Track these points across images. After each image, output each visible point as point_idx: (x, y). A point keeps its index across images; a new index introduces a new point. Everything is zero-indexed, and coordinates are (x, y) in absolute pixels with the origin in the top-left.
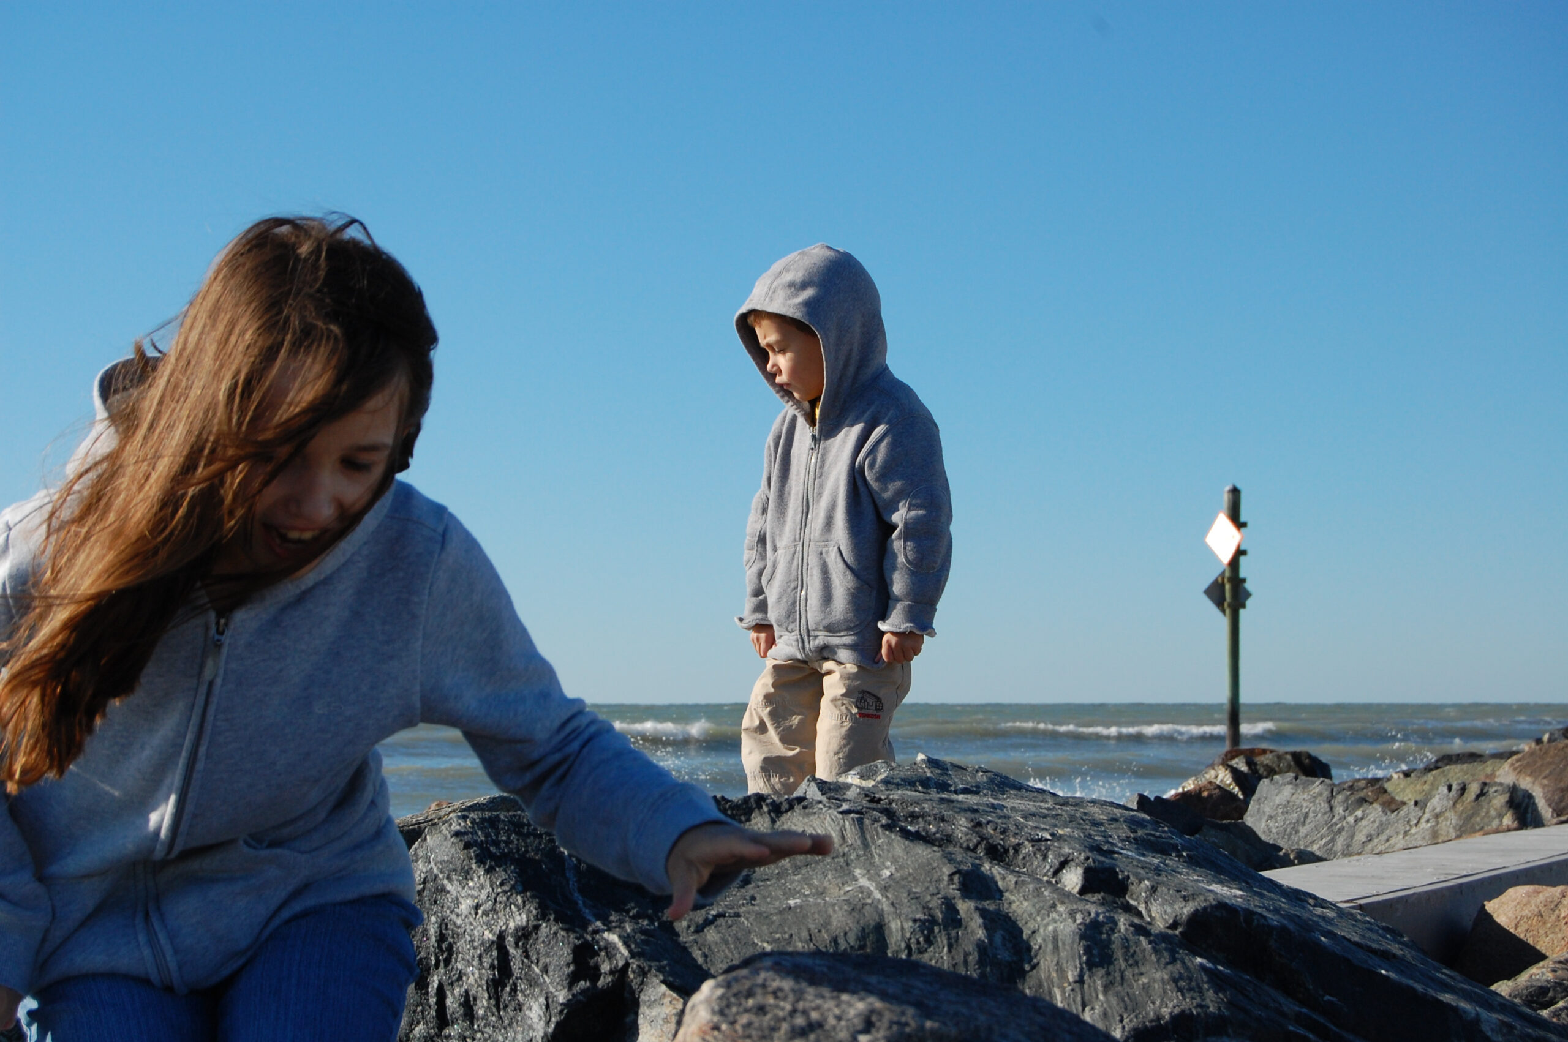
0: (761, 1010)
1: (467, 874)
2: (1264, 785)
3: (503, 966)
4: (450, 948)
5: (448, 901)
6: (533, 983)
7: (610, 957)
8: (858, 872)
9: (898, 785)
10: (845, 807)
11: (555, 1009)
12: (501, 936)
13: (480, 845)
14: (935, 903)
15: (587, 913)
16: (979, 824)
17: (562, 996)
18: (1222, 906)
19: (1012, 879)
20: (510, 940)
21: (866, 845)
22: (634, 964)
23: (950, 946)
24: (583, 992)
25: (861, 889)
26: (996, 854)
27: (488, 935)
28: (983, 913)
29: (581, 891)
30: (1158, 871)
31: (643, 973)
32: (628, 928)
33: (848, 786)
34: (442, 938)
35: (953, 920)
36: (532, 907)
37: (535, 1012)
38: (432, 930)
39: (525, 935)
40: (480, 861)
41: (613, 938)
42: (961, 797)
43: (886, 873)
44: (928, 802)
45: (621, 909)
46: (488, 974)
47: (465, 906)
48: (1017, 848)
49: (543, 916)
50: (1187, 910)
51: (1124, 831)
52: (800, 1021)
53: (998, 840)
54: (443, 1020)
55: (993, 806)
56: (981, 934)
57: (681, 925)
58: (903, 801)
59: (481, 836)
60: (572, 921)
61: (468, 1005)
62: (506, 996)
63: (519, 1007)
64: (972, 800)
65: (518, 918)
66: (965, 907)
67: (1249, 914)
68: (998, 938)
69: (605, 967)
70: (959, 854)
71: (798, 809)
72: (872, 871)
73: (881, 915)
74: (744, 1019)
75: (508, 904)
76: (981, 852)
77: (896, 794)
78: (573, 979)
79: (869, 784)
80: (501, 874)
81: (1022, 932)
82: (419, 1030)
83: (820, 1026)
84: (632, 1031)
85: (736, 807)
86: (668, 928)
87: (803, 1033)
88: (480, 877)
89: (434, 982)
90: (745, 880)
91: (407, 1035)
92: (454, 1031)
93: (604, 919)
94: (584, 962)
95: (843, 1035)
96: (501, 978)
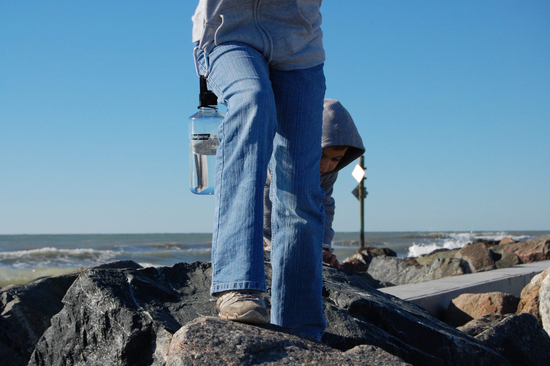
0: (202, 337)
1: (94, 291)
2: (374, 260)
3: (107, 324)
4: (88, 318)
5: (87, 300)
6: (118, 329)
7: (146, 320)
11: (126, 339)
12: (107, 313)
13: (99, 280)
15: (137, 304)
17: (129, 334)
18: (363, 300)
20: (110, 314)
22: (155, 322)
24: (136, 332)
27: (102, 313)
29: (135, 297)
30: (340, 288)
31: (158, 325)
32: (152, 309)
34: (85, 314)
36: (118, 302)
37: (119, 340)
38: (82, 311)
39: (115, 312)
40: (99, 286)
41: (147, 313)
45: (149, 303)
46: (102, 326)
47: (94, 302)
49: (121, 305)
50: (351, 301)
51: (328, 274)
52: (216, 340)
54: (85, 343)
57: (171, 308)
59: (99, 277)
60: (132, 307)
61: (95, 337)
62: (108, 335)
63: (113, 338)
65: (112, 306)
67: (373, 302)
69: (144, 324)
74: (196, 340)
75: (109, 301)
78: (132, 328)
80: (106, 291)
82: (77, 347)
83: (223, 342)
84: (154, 346)
85: (190, 266)
86: (166, 309)
87: (217, 345)
88: (99, 292)
89: (82, 329)
90: (194, 292)
91: (73, 349)
92: (90, 347)
93: (143, 306)
94: (136, 321)
95: (231, 345)
96: (107, 328)
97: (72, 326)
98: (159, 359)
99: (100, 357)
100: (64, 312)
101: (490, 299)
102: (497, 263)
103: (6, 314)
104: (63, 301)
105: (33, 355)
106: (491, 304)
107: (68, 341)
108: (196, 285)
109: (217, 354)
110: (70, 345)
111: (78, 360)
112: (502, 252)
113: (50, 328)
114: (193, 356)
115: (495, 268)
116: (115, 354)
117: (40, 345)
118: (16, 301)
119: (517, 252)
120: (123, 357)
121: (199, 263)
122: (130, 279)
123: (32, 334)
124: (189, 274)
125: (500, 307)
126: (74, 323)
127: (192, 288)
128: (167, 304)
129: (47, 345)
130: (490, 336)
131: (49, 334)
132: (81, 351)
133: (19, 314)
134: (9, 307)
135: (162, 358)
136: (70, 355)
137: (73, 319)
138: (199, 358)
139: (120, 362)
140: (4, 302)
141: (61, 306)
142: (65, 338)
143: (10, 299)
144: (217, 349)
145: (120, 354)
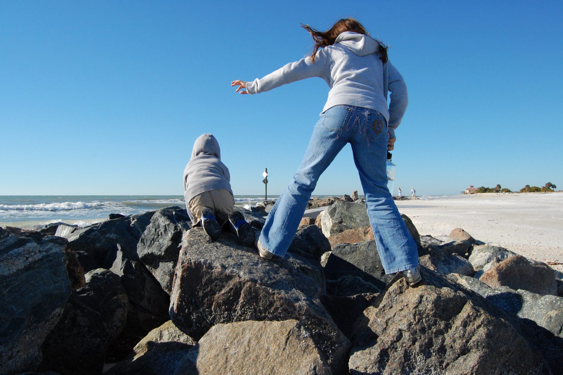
0: (195, 233)
1: (161, 217)
2: (267, 205)
3: (166, 229)
4: (159, 227)
5: (159, 220)
6: (169, 231)
7: (179, 227)
12: (165, 225)
13: (163, 214)
15: (176, 222)
17: (173, 232)
18: (255, 221)
20: (166, 225)
22: (182, 228)
27: (164, 225)
29: (176, 219)
30: (248, 216)
31: (183, 229)
32: (181, 224)
34: (158, 225)
36: (169, 221)
37: (170, 234)
38: (157, 224)
39: (168, 225)
40: (163, 215)
41: (179, 225)
45: (180, 221)
46: (164, 230)
47: (161, 221)
49: (171, 222)
50: (251, 221)
52: (199, 235)
54: (158, 235)
59: (163, 212)
60: (174, 223)
61: (161, 233)
62: (166, 232)
63: (168, 234)
65: (168, 223)
67: (258, 221)
69: (178, 229)
74: (193, 234)
75: (166, 221)
78: (174, 230)
80: (165, 217)
82: (155, 237)
83: (202, 235)
84: (182, 236)
86: (187, 224)
88: (163, 217)
89: (157, 231)
91: (154, 238)
92: (160, 237)
93: (178, 223)
94: (176, 228)
96: (166, 230)
97: (154, 230)
99: (163, 240)
100: (151, 224)
101: (305, 220)
102: (311, 207)
103: (132, 225)
104: (151, 221)
105: (140, 239)
107: (152, 235)
109: (199, 239)
110: (153, 236)
111: (156, 241)
112: (313, 203)
113: (146, 230)
114: (191, 240)
116: (168, 239)
117: (143, 236)
118: (136, 220)
119: (318, 203)
120: (171, 240)
122: (174, 213)
123: (141, 232)
125: (309, 223)
126: (154, 228)
128: (187, 222)
129: (145, 236)
130: (302, 233)
131: (146, 232)
132: (157, 238)
133: (136, 225)
134: (133, 222)
135: (184, 240)
136: (153, 239)
137: (154, 227)
138: (193, 241)
139: (170, 242)
140: (131, 221)
141: (150, 222)
142: (151, 234)
143: (133, 219)
144: (199, 238)
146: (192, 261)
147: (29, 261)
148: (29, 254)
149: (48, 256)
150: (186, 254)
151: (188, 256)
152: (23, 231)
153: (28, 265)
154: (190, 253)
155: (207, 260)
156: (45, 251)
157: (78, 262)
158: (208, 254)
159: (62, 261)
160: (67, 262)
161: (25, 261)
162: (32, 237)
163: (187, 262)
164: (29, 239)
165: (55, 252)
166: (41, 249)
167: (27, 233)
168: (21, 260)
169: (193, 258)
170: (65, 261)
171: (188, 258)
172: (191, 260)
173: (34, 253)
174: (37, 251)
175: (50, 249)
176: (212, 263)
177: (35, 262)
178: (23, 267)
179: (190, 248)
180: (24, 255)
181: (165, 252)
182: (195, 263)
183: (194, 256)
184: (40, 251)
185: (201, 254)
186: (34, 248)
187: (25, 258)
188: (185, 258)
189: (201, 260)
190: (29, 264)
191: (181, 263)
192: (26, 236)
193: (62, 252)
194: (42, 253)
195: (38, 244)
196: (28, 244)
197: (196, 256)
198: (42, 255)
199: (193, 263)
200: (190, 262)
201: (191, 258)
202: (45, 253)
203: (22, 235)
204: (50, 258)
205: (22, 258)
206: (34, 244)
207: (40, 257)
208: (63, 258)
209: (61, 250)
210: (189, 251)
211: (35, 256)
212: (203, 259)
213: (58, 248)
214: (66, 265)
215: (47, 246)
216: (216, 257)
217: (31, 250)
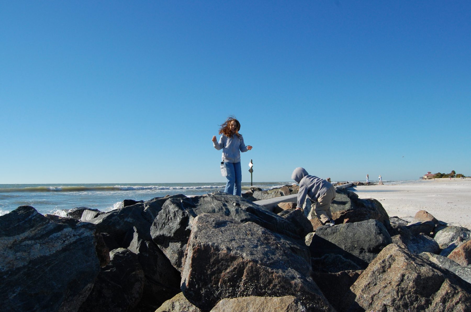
0: (202, 220)
1: (171, 205)
2: (255, 192)
3: (175, 214)
4: (169, 213)
5: (169, 207)
6: (178, 216)
7: (186, 213)
8: (212, 204)
9: (216, 194)
10: (211, 197)
11: (181, 219)
12: (175, 211)
14: (220, 207)
15: (184, 209)
16: (225, 199)
17: (181, 217)
18: (250, 207)
19: (228, 204)
20: (176, 212)
21: (213, 201)
22: (189, 214)
23: (222, 212)
24: (184, 217)
25: (213, 206)
26: (227, 202)
27: (173, 211)
28: (225, 208)
29: (184, 206)
30: (243, 203)
31: (190, 215)
33: (211, 195)
34: (168, 211)
35: (222, 209)
37: (178, 219)
38: (167, 211)
39: (177, 211)
40: (173, 203)
41: (187, 211)
42: (223, 196)
43: (215, 204)
44: (219, 196)
45: (187, 208)
46: (173, 215)
47: (171, 208)
48: (229, 201)
49: (179, 209)
50: (246, 207)
51: (240, 199)
52: (206, 221)
53: (227, 200)
54: (169, 220)
55: (226, 197)
56: (225, 210)
57: (194, 210)
58: (217, 196)
59: (173, 201)
60: (182, 210)
61: (171, 218)
62: (175, 217)
63: (177, 219)
64: (224, 196)
65: (176, 209)
66: (223, 207)
67: (253, 208)
68: (227, 211)
69: (186, 214)
70: (223, 202)
71: (206, 197)
72: (214, 204)
73: (215, 208)
74: (201, 221)
75: (175, 208)
76: (225, 202)
77: (216, 195)
78: (182, 216)
79: (213, 194)
80: (175, 205)
81: (229, 210)
82: (166, 221)
83: (209, 221)
84: (188, 221)
85: (199, 197)
86: (192, 210)
87: (207, 222)
88: (172, 205)
89: (168, 216)
90: (200, 205)
91: (165, 222)
92: (170, 221)
93: (186, 209)
94: (184, 214)
95: (211, 222)
96: (175, 215)
97: (165, 215)
98: (190, 225)
99: (173, 224)
100: (162, 211)
101: (289, 204)
102: (291, 192)
103: (145, 210)
104: (162, 207)
105: (153, 223)
106: (289, 205)
107: (164, 219)
108: (201, 203)
110: (164, 220)
111: (166, 225)
112: (293, 189)
113: (158, 215)
114: (200, 226)
115: (291, 194)
116: (177, 223)
117: (155, 220)
118: (148, 206)
119: (297, 189)
121: (202, 196)
122: (182, 201)
123: (153, 216)
124: (199, 199)
125: (292, 207)
126: (165, 214)
127: (200, 203)
128: (193, 209)
129: (157, 220)
130: (288, 216)
131: (158, 217)
132: (167, 222)
133: (149, 210)
134: (146, 208)
135: (191, 225)
136: (164, 223)
137: (165, 213)
138: (201, 226)
139: (179, 225)
140: (145, 207)
141: (162, 209)
142: (163, 218)
143: (146, 206)
144: (207, 224)
145: (179, 223)
146: (202, 244)
147: (65, 244)
148: (65, 237)
149: (81, 239)
150: (196, 238)
151: (198, 240)
152: (60, 218)
153: (64, 247)
154: (199, 237)
155: (214, 243)
156: (78, 235)
157: (105, 244)
158: (215, 238)
159: (92, 243)
160: (96, 244)
161: (62, 244)
162: (67, 223)
163: (198, 245)
164: (65, 225)
165: (87, 236)
166: (75, 233)
167: (64, 220)
168: (59, 243)
169: (203, 241)
170: (94, 243)
171: (198, 241)
172: (200, 243)
173: (70, 237)
174: (72, 235)
175: (83, 233)
176: (219, 246)
177: (71, 244)
178: (61, 249)
179: (199, 233)
180: (62, 238)
181: (174, 234)
182: (204, 245)
183: (203, 239)
184: (74, 235)
185: (209, 238)
186: (70, 232)
187: (62, 241)
188: (196, 242)
189: (209, 243)
190: (66, 246)
191: (192, 246)
192: (63, 222)
193: (92, 235)
194: (76, 237)
195: (73, 229)
196: (64, 229)
197: (205, 240)
198: (76, 238)
199: (202, 246)
200: (200, 244)
201: (201, 241)
202: (78, 237)
203: (60, 221)
204: (82, 241)
205: (60, 241)
206: (70, 229)
207: (75, 240)
208: (93, 241)
209: (91, 234)
210: (198, 236)
211: (71, 239)
212: (211, 242)
213: (89, 232)
214: (95, 247)
215: (80, 230)
216: (221, 241)
217: (67, 234)
